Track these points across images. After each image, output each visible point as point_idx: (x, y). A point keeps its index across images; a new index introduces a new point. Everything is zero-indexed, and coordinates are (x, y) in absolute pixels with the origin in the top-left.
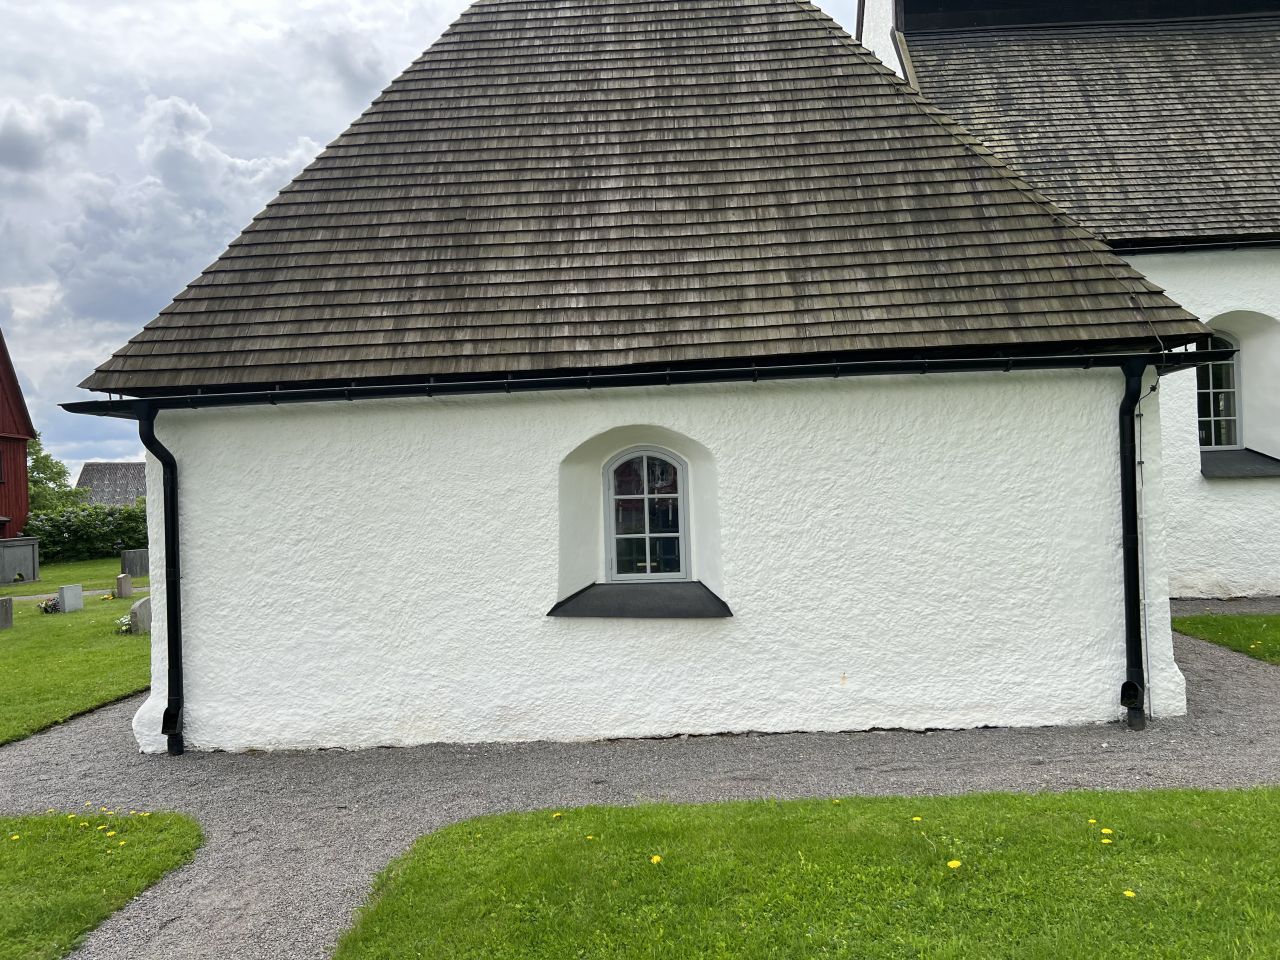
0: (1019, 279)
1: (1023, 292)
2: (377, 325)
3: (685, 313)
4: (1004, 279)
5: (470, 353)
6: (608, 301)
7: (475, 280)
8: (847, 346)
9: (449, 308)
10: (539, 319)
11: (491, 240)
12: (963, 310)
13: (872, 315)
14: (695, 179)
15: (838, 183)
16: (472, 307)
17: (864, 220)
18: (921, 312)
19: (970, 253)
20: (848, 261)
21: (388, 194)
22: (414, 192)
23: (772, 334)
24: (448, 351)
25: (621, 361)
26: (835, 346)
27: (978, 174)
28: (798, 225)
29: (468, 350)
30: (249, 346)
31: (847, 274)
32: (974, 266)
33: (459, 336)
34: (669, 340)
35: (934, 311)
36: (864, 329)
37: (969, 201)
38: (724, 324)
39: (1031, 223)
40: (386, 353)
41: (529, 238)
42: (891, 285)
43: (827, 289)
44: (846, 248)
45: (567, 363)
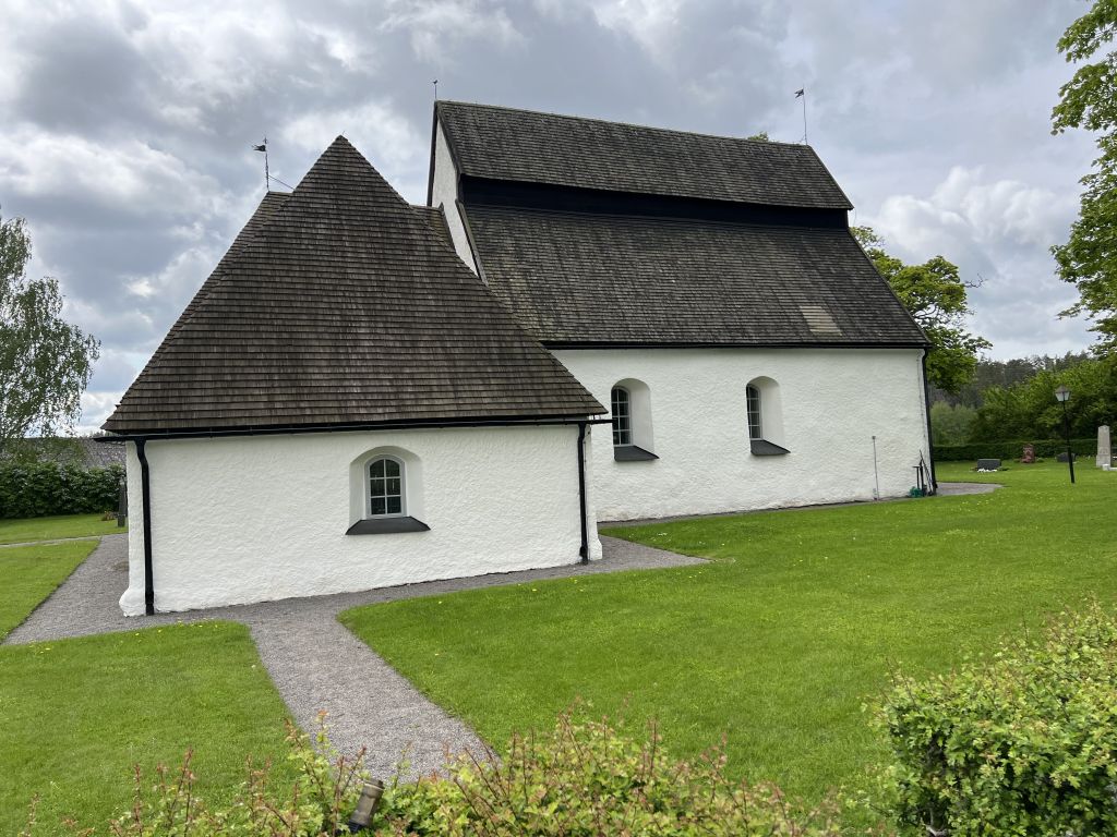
0: (541, 387)
1: (542, 393)
2: (259, 399)
3: (408, 396)
4: (536, 387)
5: (308, 414)
6: (371, 390)
7: (304, 377)
8: (478, 414)
9: (294, 391)
10: (340, 397)
11: (308, 357)
12: (521, 400)
13: (486, 401)
14: (402, 331)
15: (466, 338)
16: (306, 391)
17: (478, 357)
18: (505, 400)
19: (522, 375)
20: (474, 375)
21: (248, 328)
22: (262, 328)
23: (447, 408)
24: (298, 412)
25: (382, 418)
26: (473, 414)
27: (523, 339)
28: (452, 357)
29: (308, 412)
30: (192, 408)
31: (474, 382)
32: (524, 381)
33: (302, 405)
34: (403, 409)
35: (510, 400)
36: (484, 407)
37: (520, 351)
38: (426, 402)
39: (544, 362)
40: (267, 413)
41: (327, 357)
42: (492, 388)
43: (467, 388)
44: (473, 370)
45: (357, 419)
